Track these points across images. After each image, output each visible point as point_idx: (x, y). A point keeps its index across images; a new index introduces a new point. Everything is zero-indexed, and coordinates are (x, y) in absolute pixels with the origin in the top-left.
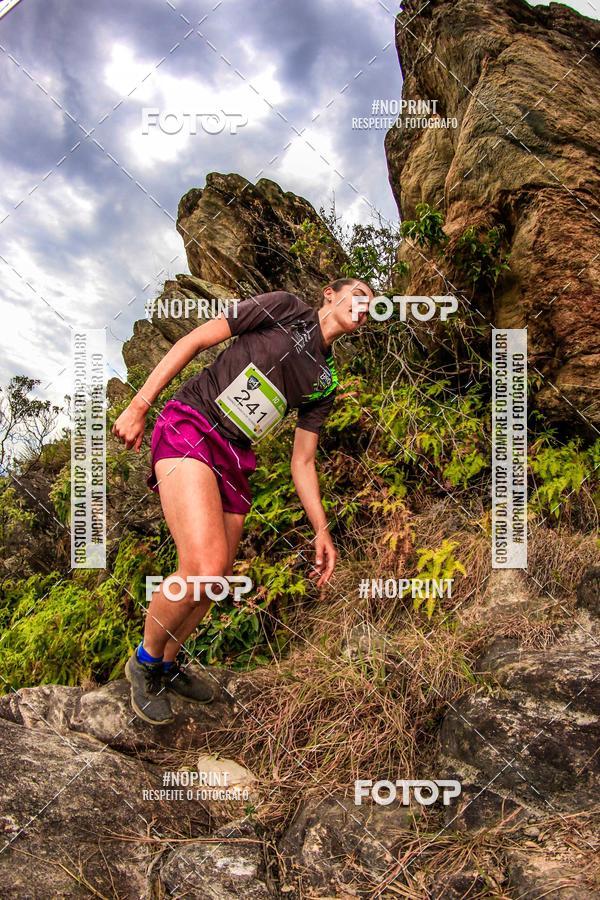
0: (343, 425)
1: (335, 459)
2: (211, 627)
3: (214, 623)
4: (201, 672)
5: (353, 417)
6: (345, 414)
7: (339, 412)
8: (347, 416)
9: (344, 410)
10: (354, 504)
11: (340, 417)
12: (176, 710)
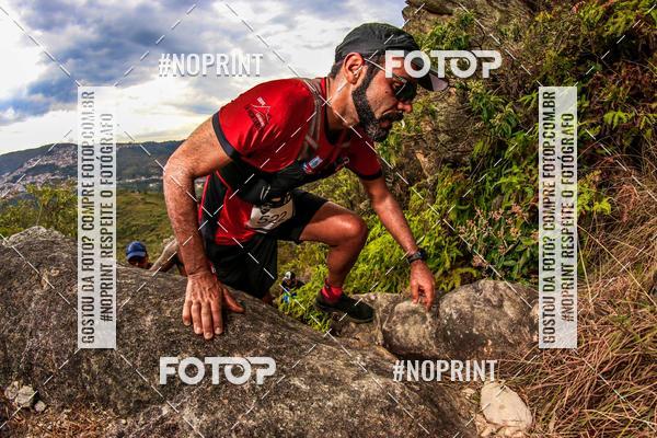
0: (620, 31)
1: (620, 71)
2: (520, 243)
3: (522, 240)
4: (508, 291)
5: (628, 22)
6: (619, 20)
7: (611, 20)
8: (621, 20)
9: (616, 17)
10: (650, 115)
11: (614, 23)
12: (477, 330)
